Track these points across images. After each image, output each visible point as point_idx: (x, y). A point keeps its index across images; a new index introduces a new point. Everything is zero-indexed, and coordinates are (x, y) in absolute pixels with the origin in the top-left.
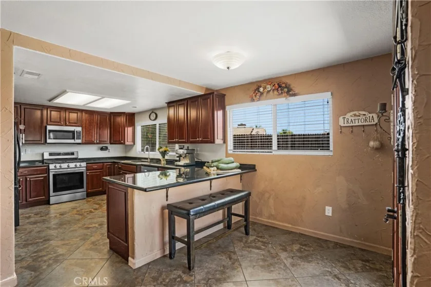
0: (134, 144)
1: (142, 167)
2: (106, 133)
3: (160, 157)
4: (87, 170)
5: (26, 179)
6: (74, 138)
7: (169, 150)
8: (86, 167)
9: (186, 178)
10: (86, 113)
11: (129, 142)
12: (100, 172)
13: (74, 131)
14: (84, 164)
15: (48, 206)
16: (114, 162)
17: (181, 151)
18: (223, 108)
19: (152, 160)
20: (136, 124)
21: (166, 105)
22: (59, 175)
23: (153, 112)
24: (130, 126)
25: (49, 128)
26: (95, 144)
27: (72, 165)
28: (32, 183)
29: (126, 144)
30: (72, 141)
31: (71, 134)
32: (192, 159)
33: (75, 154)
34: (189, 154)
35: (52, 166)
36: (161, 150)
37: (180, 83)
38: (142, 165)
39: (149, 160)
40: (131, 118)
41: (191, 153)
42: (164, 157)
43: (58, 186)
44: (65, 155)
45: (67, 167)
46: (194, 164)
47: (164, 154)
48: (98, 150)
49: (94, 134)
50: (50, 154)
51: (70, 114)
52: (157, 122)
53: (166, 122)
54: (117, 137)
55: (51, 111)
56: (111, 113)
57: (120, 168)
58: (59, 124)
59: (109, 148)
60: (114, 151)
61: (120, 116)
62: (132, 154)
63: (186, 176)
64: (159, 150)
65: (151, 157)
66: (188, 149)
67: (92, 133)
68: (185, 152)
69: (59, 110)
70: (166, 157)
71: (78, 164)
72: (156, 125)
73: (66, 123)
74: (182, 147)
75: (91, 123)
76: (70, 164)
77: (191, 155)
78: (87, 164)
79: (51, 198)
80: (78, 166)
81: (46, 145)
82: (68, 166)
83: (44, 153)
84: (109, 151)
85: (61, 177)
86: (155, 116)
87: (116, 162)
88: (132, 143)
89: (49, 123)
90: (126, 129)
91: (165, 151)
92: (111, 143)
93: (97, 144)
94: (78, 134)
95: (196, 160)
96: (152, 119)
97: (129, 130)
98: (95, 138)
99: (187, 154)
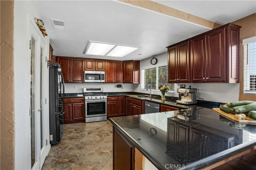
0: (139, 83)
1: (146, 102)
2: (121, 76)
3: (160, 94)
4: (107, 101)
5: (73, 105)
6: (100, 79)
7: (169, 88)
8: (107, 99)
9: (187, 116)
10: (108, 62)
11: (135, 82)
12: (116, 102)
13: (100, 74)
14: (106, 97)
15: (84, 123)
16: (125, 96)
17: (183, 91)
18: (238, 42)
19: (153, 96)
20: (141, 69)
21: (167, 49)
22: (90, 103)
23: (154, 58)
24: (136, 70)
25: (86, 72)
26: (113, 83)
27: (98, 97)
28: (76, 107)
29: (134, 83)
30: (99, 81)
31: (99, 76)
32: (194, 98)
33: (101, 89)
34: (191, 93)
35: (86, 98)
36: (161, 88)
37: (189, 17)
38: (146, 100)
39: (151, 96)
40: (137, 64)
41: (193, 92)
42: (164, 94)
43: (90, 111)
44: (95, 90)
45: (100, 98)
46: (196, 103)
47: (164, 91)
48: (115, 87)
49: (113, 76)
50: (87, 89)
51: (98, 63)
52: (157, 66)
53: (167, 65)
54: (128, 78)
55: (87, 61)
56: (124, 61)
57: (129, 101)
58: (92, 70)
59: (122, 86)
60: (126, 88)
61: (130, 63)
62: (138, 90)
63: (187, 114)
64: (159, 88)
65: (152, 93)
66: (190, 88)
67: (112, 75)
68: (188, 91)
69: (92, 60)
70: (166, 94)
71: (102, 97)
72: (156, 68)
73: (95, 69)
74: (184, 86)
75: (111, 68)
76: (97, 96)
77: (194, 94)
78: (108, 96)
79: (86, 118)
80: (102, 98)
81: (84, 83)
82: (96, 98)
83: (84, 89)
84: (122, 88)
85: (91, 105)
86: (155, 60)
87: (127, 96)
88: (138, 83)
89: (86, 69)
90: (134, 72)
91: (165, 89)
92: (123, 83)
93: (115, 83)
94: (103, 76)
95: (197, 99)
96: (153, 64)
97: (136, 73)
98: (113, 79)
99: (189, 93)
